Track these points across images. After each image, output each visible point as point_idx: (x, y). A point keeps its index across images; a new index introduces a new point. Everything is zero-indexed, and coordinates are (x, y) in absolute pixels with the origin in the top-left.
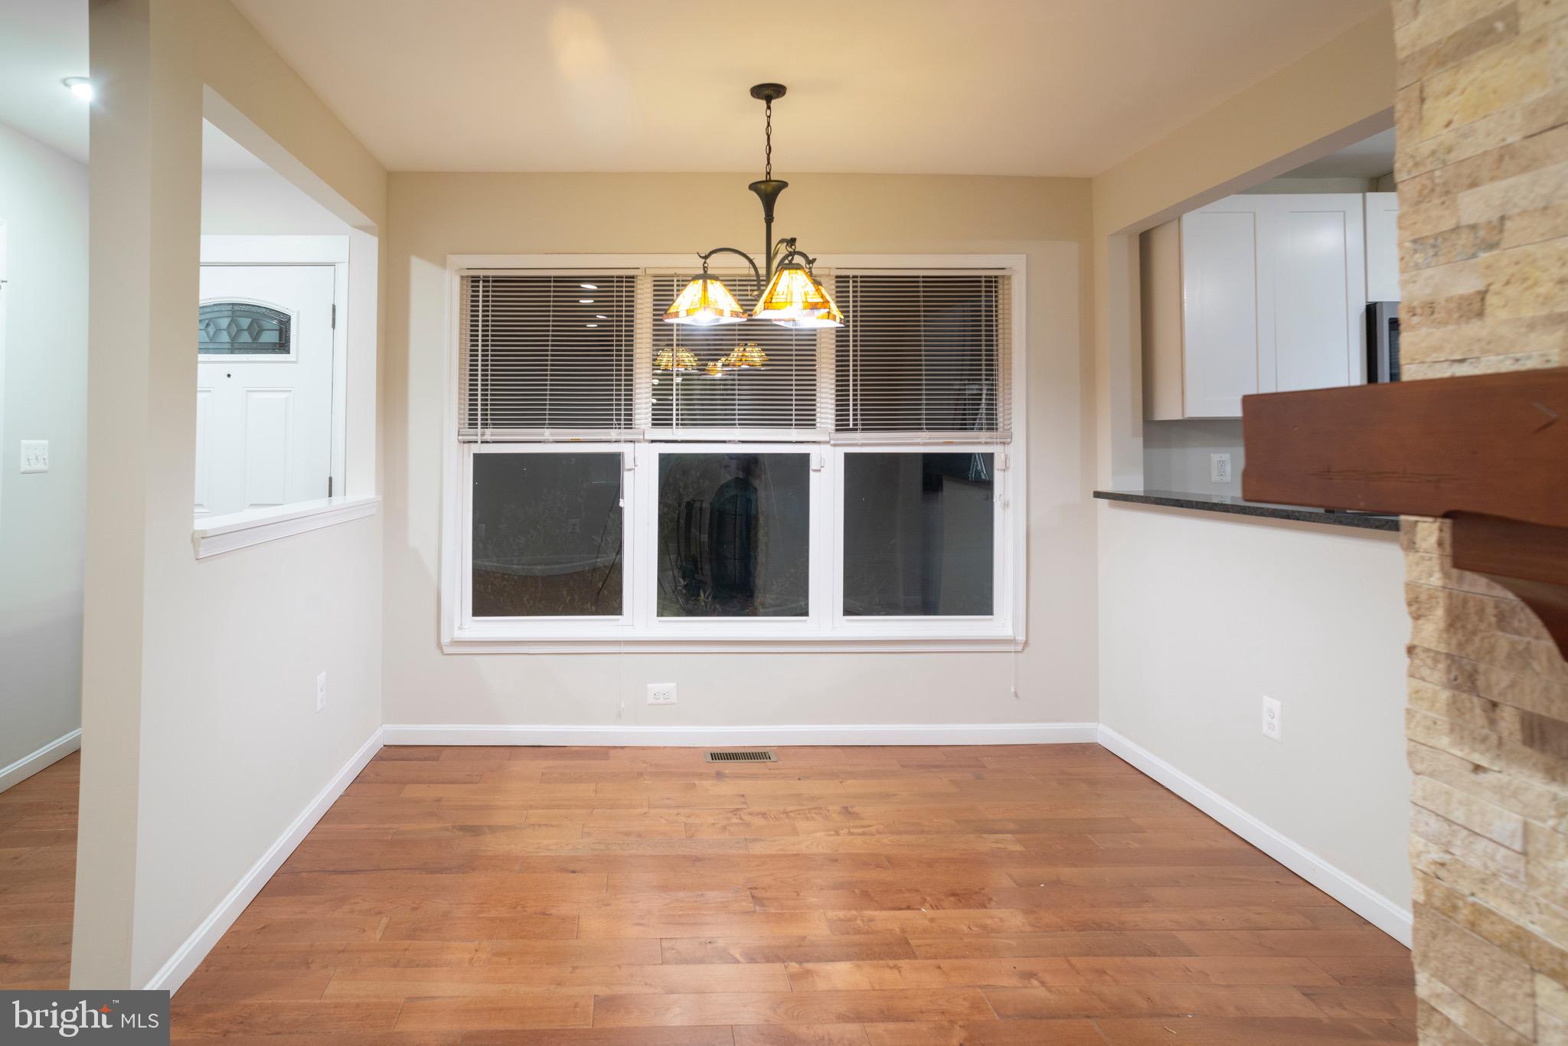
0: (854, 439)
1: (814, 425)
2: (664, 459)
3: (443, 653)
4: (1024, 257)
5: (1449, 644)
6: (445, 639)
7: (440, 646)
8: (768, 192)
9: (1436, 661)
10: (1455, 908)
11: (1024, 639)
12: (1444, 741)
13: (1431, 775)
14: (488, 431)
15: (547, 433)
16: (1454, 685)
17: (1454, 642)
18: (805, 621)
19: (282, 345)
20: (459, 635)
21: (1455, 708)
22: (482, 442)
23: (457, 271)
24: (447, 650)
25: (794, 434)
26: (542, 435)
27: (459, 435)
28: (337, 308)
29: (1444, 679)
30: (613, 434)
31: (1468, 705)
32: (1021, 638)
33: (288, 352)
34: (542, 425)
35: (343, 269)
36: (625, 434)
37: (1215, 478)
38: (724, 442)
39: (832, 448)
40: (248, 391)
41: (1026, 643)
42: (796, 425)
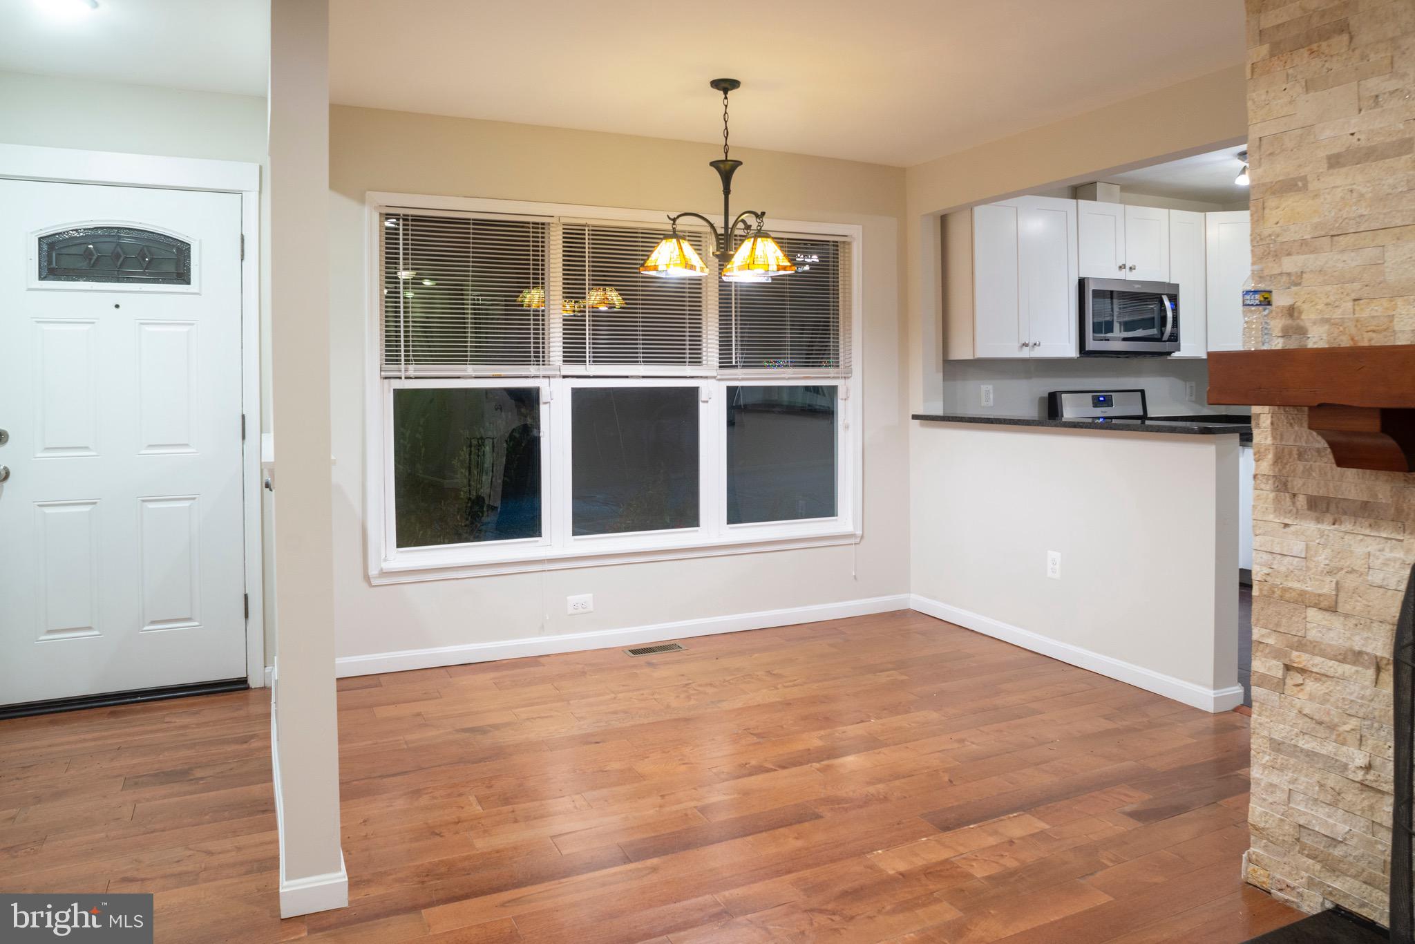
0: (736, 375)
1: (700, 362)
2: (576, 392)
3: (371, 586)
4: (861, 227)
5: (1274, 471)
6: (373, 571)
7: (367, 578)
8: (726, 170)
9: (1268, 480)
10: (1274, 592)
11: (861, 533)
12: (1271, 517)
13: (1264, 534)
14: (411, 367)
15: (470, 369)
16: (1277, 490)
17: (1277, 470)
18: (697, 531)
19: (182, 276)
20: (387, 566)
21: (1277, 500)
22: (406, 378)
23: (375, 208)
24: (374, 582)
25: (688, 370)
26: (465, 371)
27: (381, 371)
28: (245, 238)
29: (1272, 488)
30: (532, 370)
31: (1283, 497)
32: (859, 532)
33: (189, 283)
34: (464, 362)
35: (252, 199)
36: (542, 370)
37: (984, 403)
38: (627, 377)
39: (718, 382)
40: (141, 323)
41: (862, 537)
42: (690, 362)
